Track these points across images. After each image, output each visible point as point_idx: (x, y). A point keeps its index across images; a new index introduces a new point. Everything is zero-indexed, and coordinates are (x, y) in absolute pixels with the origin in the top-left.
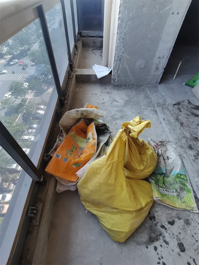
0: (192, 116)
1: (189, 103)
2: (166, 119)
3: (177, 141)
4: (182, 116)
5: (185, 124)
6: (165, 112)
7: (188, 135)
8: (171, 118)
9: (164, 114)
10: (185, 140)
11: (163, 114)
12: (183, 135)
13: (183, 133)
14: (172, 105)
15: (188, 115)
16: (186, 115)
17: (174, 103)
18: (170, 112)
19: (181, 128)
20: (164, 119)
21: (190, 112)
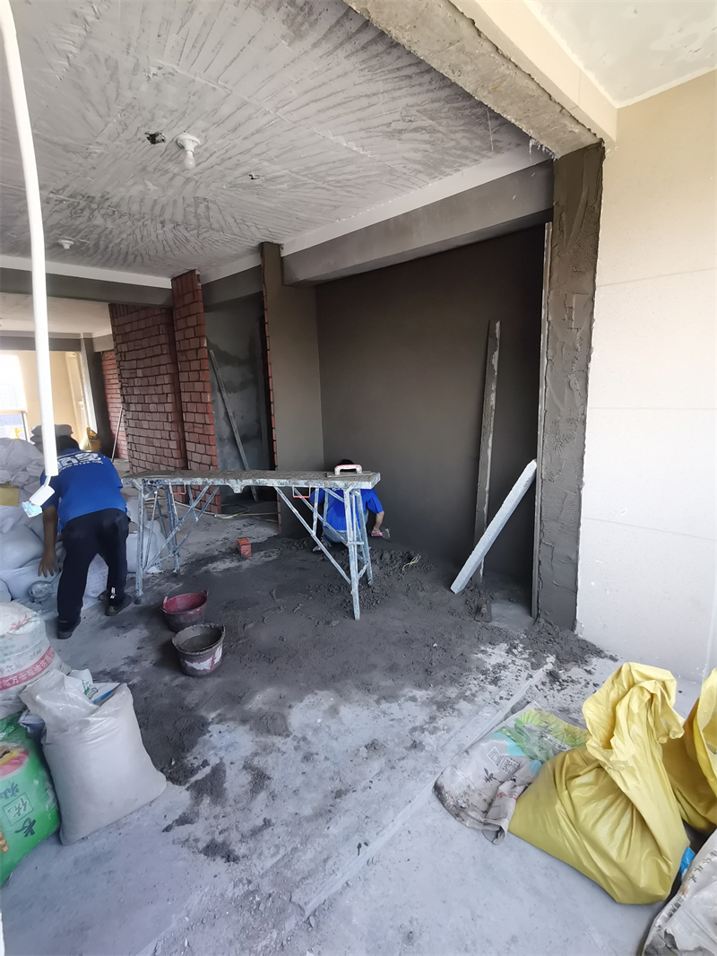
0: (274, 785)
1: (183, 820)
2: (357, 839)
3: (422, 774)
4: (292, 809)
5: (331, 786)
6: (313, 865)
7: (377, 765)
8: (334, 830)
9: (325, 861)
10: (403, 763)
11: (330, 863)
12: (387, 774)
13: (378, 774)
14: (241, 866)
15: (273, 796)
16: (278, 802)
17: (219, 865)
18: (295, 849)
19: (359, 788)
20: (359, 846)
21: (253, 798)
